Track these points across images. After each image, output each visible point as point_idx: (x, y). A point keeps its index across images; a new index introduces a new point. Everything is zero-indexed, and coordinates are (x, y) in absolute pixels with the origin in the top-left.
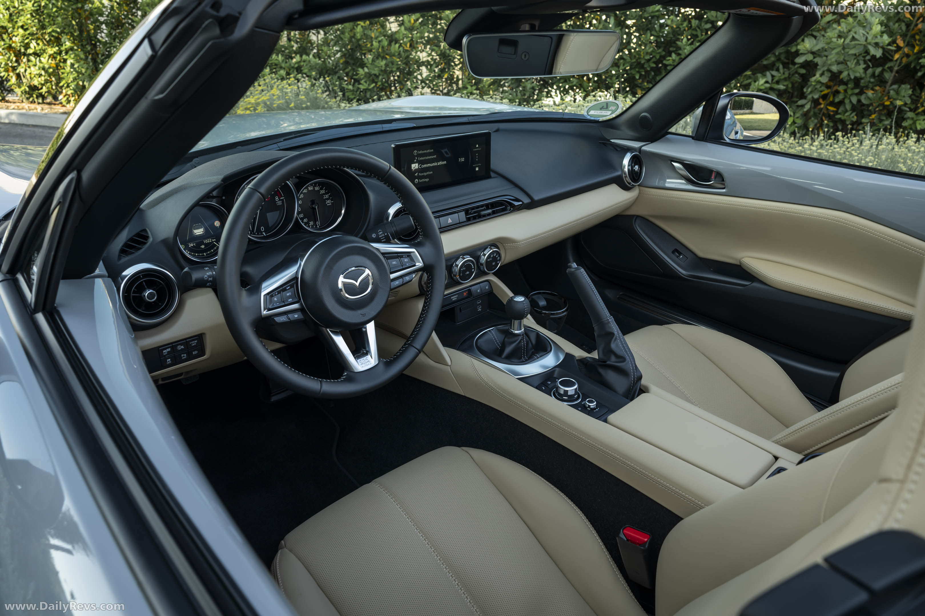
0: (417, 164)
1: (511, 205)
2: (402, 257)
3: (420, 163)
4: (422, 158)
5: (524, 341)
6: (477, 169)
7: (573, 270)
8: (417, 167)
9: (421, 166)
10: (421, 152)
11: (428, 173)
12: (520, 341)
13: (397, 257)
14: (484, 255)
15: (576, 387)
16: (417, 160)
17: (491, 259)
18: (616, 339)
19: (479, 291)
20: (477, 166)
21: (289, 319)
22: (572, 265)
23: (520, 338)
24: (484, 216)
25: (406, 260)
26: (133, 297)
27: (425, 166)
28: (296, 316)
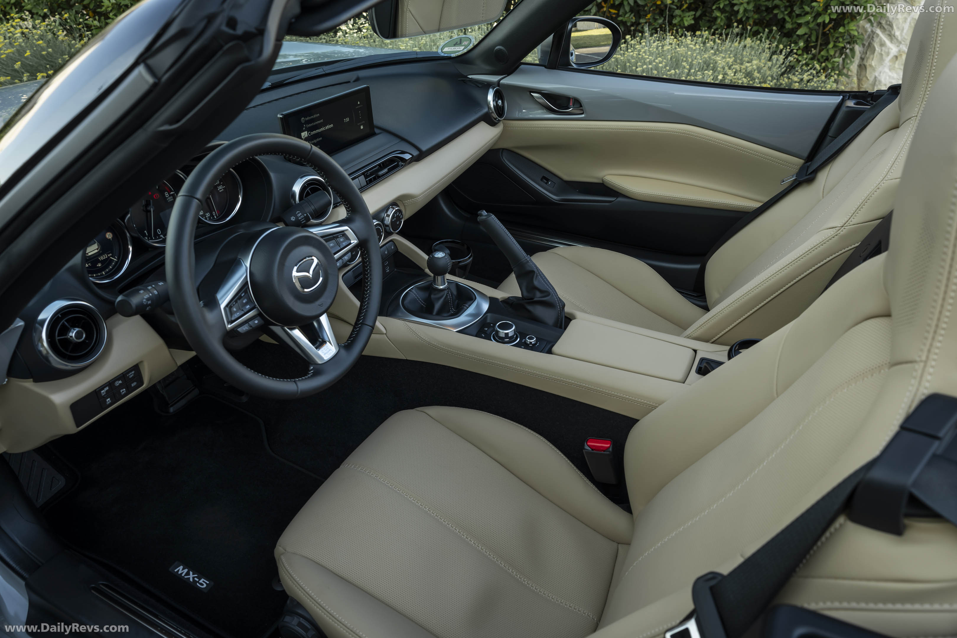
0: (306, 132)
1: (403, 160)
2: (337, 237)
3: (310, 130)
4: (310, 125)
5: (449, 294)
6: (362, 127)
7: (484, 217)
8: (306, 136)
9: (310, 134)
10: (308, 118)
11: (318, 140)
12: (447, 295)
13: (333, 238)
14: (388, 216)
15: (514, 328)
16: (306, 127)
17: (395, 219)
18: (537, 276)
19: (386, 252)
20: (361, 125)
21: (251, 327)
22: (482, 212)
23: (446, 292)
24: (383, 175)
25: (341, 240)
26: (59, 339)
27: (314, 132)
28: (256, 322)
